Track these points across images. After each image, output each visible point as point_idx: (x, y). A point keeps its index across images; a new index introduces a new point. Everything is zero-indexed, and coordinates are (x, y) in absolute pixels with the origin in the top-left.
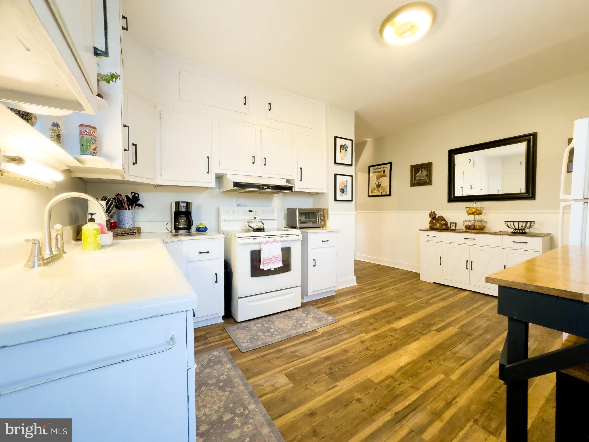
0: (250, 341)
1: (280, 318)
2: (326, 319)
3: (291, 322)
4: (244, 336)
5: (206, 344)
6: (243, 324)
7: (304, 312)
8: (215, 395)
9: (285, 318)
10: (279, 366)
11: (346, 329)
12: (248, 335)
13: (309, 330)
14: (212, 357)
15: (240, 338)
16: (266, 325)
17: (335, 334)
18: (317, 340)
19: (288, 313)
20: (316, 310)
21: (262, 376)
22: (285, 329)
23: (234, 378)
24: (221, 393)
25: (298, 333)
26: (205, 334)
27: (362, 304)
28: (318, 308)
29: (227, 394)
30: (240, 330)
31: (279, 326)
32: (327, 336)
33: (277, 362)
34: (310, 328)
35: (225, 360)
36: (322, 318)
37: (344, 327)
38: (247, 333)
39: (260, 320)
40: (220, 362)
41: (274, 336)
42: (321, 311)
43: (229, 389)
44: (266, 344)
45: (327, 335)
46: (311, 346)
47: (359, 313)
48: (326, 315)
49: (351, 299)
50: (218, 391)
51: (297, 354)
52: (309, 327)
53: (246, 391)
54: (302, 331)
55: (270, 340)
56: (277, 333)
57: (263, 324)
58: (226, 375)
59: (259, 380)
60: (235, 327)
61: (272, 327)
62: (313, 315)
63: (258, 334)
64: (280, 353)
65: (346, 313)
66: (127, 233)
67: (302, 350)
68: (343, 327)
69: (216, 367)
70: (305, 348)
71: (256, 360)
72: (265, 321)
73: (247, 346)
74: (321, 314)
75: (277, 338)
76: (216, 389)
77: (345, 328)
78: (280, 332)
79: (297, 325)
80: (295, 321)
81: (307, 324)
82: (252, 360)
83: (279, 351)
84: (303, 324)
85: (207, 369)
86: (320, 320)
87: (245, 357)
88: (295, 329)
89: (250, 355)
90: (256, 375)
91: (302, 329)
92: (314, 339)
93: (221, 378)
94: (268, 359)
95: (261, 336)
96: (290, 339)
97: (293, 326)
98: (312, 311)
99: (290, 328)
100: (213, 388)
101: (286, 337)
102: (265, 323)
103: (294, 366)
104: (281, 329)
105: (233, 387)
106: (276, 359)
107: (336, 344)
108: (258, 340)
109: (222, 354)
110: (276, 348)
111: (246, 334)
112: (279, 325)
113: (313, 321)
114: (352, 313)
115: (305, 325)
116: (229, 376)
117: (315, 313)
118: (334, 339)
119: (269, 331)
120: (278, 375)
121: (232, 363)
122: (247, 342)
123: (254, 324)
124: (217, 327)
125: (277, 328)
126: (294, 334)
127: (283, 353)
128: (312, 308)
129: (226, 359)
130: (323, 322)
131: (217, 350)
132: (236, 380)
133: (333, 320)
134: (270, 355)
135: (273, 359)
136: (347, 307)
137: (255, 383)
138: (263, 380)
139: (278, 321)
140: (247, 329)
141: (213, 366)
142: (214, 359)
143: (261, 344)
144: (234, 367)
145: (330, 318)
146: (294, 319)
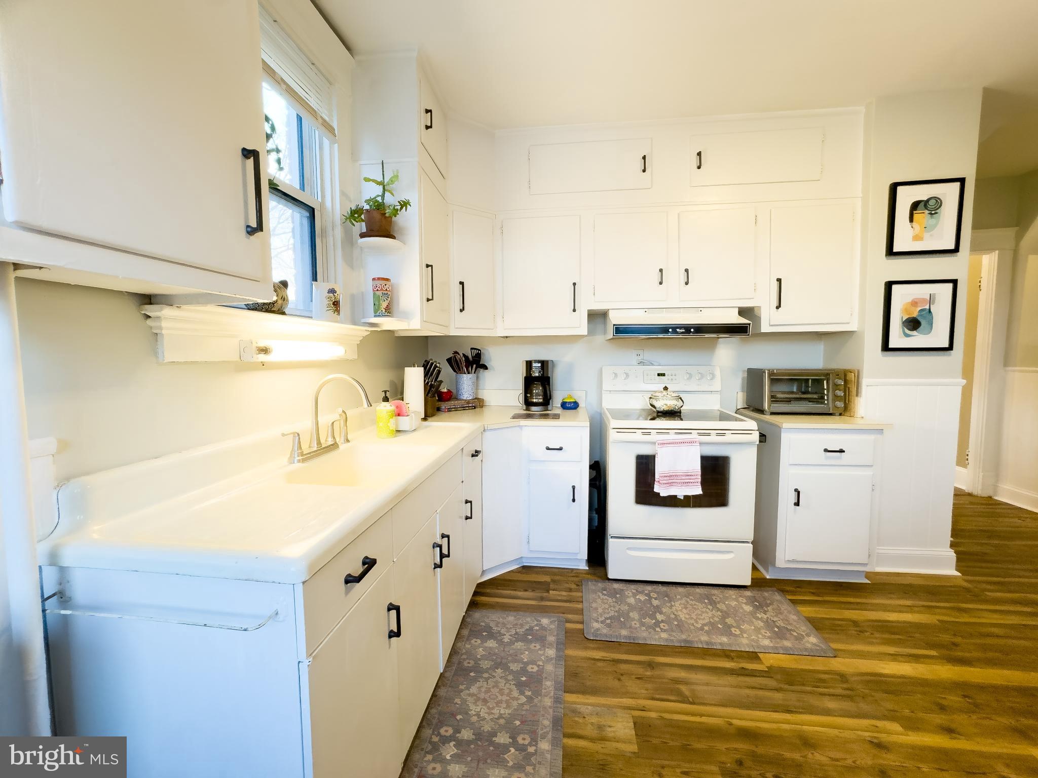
0: (608, 621)
1: (691, 597)
2: (799, 638)
3: (710, 614)
4: (605, 608)
5: (542, 599)
6: (616, 586)
7: (751, 601)
8: (506, 691)
9: (701, 599)
10: (633, 696)
11: (845, 686)
12: (612, 608)
13: (740, 647)
14: (537, 625)
15: (596, 609)
16: (655, 603)
17: (804, 685)
18: (747, 679)
19: (715, 591)
20: (786, 607)
21: (592, 700)
22: (688, 624)
23: (546, 678)
24: (515, 693)
25: (712, 644)
26: (550, 581)
27: (946, 638)
28: (794, 602)
29: (523, 699)
30: (605, 595)
31: (680, 613)
32: (777, 680)
33: (632, 685)
34: (744, 644)
35: (551, 639)
36: (791, 630)
37: (842, 677)
38: (612, 604)
39: (649, 588)
40: (541, 640)
41: (658, 629)
42: (798, 613)
43: (529, 693)
44: (634, 639)
45: (779, 677)
46: (725, 686)
47: (916, 658)
48: (803, 628)
49: (910, 609)
50: (514, 687)
51: (683, 688)
52: (745, 641)
53: (551, 711)
54: (720, 644)
55: (645, 634)
56: (666, 627)
57: (650, 598)
58: (538, 666)
59: (583, 703)
60: (601, 585)
61: (664, 610)
62: (770, 614)
63: (631, 614)
64: (649, 670)
65: (872, 643)
66: (463, 407)
67: (697, 684)
68: (838, 677)
69: (532, 646)
70: (707, 684)
71: (600, 664)
72: (658, 593)
73: (598, 630)
74: (795, 621)
75: (661, 637)
76: (512, 683)
77: (847, 681)
78: (674, 628)
79: (719, 626)
80: (720, 614)
81: (742, 631)
82: (594, 659)
83: (651, 665)
84: (734, 627)
85: (520, 643)
86: (781, 634)
87: (586, 648)
88: (708, 633)
89: (593, 649)
90: (584, 691)
91: (725, 639)
92: (743, 672)
93: (529, 668)
94: (621, 672)
95: (633, 619)
96: (687, 650)
97: (710, 623)
98: (775, 606)
99: (699, 626)
100: (510, 677)
101: (680, 641)
102: (655, 596)
103: (661, 712)
104: (680, 621)
105: (537, 693)
106: (636, 678)
107: (789, 711)
108: (623, 625)
109: (552, 626)
110: (647, 657)
111: (611, 606)
112: (681, 611)
113: (763, 631)
114: (892, 650)
115: (738, 632)
116: (541, 671)
117: (779, 612)
118: (793, 696)
119: (653, 617)
120: (620, 713)
121: (558, 650)
122: (602, 622)
123: (635, 591)
124: (573, 576)
125: (673, 616)
126: (701, 642)
127: (657, 672)
128: (777, 597)
129: (554, 638)
130: (787, 644)
131: (549, 617)
132: (548, 683)
133: (819, 646)
134: (631, 666)
135: (629, 674)
136: (884, 627)
137: (575, 706)
138: (589, 707)
139: (683, 601)
140: (616, 598)
141: (531, 641)
142: (537, 630)
143: (625, 637)
144: (558, 658)
145: (812, 640)
146: (718, 610)
